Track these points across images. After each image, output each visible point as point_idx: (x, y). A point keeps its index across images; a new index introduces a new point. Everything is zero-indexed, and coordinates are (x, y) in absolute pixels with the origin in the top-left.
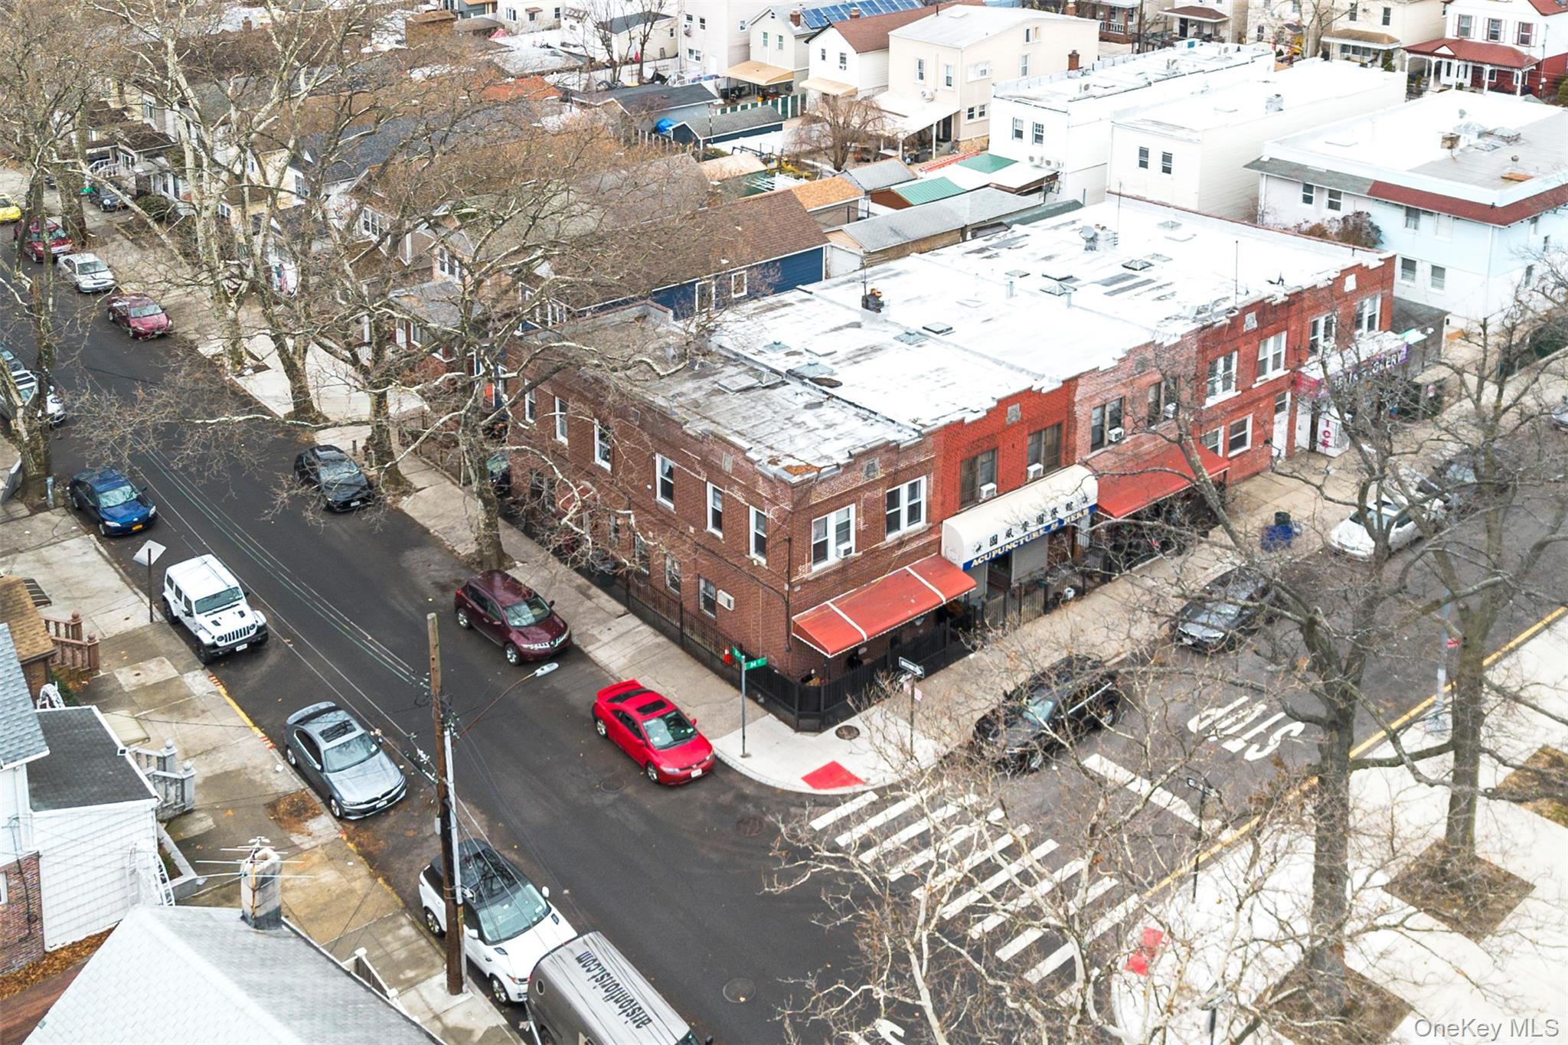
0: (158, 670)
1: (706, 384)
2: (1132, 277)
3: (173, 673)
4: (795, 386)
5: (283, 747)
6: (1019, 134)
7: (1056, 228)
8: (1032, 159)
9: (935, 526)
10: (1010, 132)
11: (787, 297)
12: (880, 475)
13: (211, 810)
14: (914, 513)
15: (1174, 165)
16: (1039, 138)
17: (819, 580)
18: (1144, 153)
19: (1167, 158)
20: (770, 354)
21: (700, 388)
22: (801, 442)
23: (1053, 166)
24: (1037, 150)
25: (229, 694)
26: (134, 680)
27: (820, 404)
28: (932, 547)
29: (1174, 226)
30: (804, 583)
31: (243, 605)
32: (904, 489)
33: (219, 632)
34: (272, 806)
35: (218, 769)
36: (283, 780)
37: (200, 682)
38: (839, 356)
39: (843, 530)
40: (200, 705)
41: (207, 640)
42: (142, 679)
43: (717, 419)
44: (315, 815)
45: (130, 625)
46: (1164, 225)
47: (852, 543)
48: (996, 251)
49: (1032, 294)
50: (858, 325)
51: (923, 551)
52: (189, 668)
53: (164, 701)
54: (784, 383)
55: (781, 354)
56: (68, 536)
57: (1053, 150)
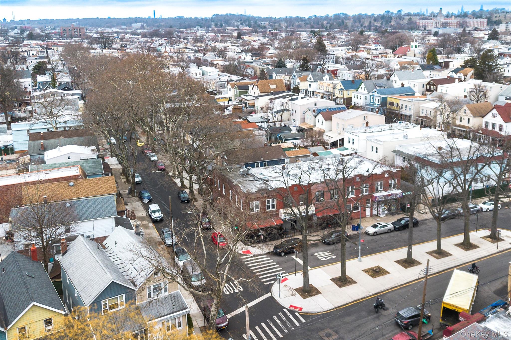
0: (145, 222)
3: (147, 223)
4: (260, 181)
5: (160, 235)
6: (350, 142)
8: (352, 148)
9: (278, 210)
10: (348, 142)
11: (271, 167)
12: (265, 196)
14: (273, 206)
15: (378, 151)
16: (353, 143)
17: (252, 215)
18: (372, 147)
19: (377, 149)
20: (260, 175)
21: (243, 179)
23: (356, 150)
24: (353, 146)
25: (155, 227)
27: (263, 184)
28: (277, 214)
30: (248, 215)
31: (160, 213)
32: (271, 201)
33: (155, 216)
35: (150, 237)
36: (159, 239)
37: (151, 225)
38: (273, 177)
39: (257, 206)
40: (150, 228)
41: (153, 217)
42: (142, 223)
43: (242, 184)
44: (162, 245)
45: (143, 215)
47: (259, 210)
52: (150, 222)
53: (144, 227)
54: (258, 180)
55: (262, 176)
56: (137, 201)
57: (355, 146)
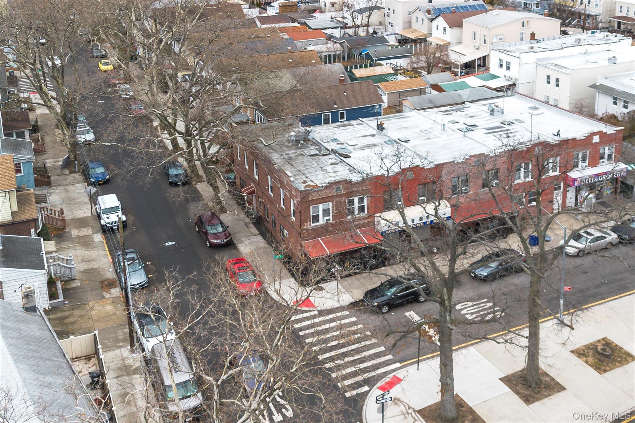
0: (86, 231)
1: (299, 152)
2: (503, 127)
3: (90, 232)
4: (333, 156)
6: (501, 66)
7: (484, 105)
8: (505, 76)
9: (371, 215)
10: (498, 65)
11: (353, 122)
12: (343, 192)
13: (81, 280)
14: (361, 209)
15: (560, 84)
16: (509, 68)
17: (315, 229)
18: (549, 77)
19: (557, 80)
20: (331, 143)
21: (296, 153)
22: (320, 177)
23: (513, 80)
24: (508, 73)
25: (106, 243)
26: (76, 234)
27: (338, 163)
28: (370, 224)
29: (535, 108)
30: (307, 230)
31: (120, 213)
32: (356, 200)
33: (108, 221)
34: (102, 282)
35: (90, 267)
36: (110, 274)
37: (99, 238)
38: (358, 146)
39: (326, 212)
40: (94, 245)
41: (104, 222)
42: (79, 234)
43: (294, 165)
44: (115, 287)
45: (85, 215)
46: (531, 108)
47: (331, 218)
48: (452, 112)
49: (453, 131)
50: (374, 135)
51: (367, 225)
52: (97, 232)
53: (83, 242)
54: (329, 154)
55: (336, 143)
56: (78, 182)
57: (514, 73)
